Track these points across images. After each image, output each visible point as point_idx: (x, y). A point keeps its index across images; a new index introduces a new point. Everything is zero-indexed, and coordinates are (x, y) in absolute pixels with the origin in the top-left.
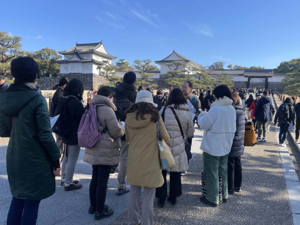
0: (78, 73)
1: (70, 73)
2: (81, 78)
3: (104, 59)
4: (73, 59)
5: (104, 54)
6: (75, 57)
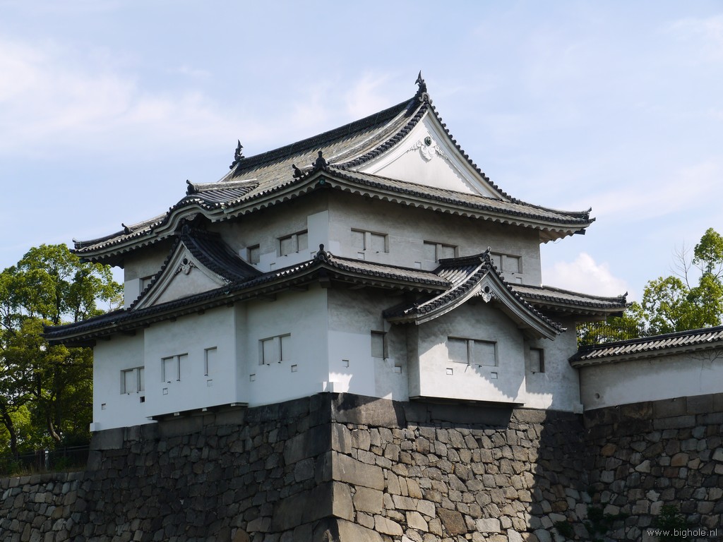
1: (154, 418)
2: (239, 450)
3: (451, 242)
4: (174, 283)
5: (453, 197)
6: (185, 261)
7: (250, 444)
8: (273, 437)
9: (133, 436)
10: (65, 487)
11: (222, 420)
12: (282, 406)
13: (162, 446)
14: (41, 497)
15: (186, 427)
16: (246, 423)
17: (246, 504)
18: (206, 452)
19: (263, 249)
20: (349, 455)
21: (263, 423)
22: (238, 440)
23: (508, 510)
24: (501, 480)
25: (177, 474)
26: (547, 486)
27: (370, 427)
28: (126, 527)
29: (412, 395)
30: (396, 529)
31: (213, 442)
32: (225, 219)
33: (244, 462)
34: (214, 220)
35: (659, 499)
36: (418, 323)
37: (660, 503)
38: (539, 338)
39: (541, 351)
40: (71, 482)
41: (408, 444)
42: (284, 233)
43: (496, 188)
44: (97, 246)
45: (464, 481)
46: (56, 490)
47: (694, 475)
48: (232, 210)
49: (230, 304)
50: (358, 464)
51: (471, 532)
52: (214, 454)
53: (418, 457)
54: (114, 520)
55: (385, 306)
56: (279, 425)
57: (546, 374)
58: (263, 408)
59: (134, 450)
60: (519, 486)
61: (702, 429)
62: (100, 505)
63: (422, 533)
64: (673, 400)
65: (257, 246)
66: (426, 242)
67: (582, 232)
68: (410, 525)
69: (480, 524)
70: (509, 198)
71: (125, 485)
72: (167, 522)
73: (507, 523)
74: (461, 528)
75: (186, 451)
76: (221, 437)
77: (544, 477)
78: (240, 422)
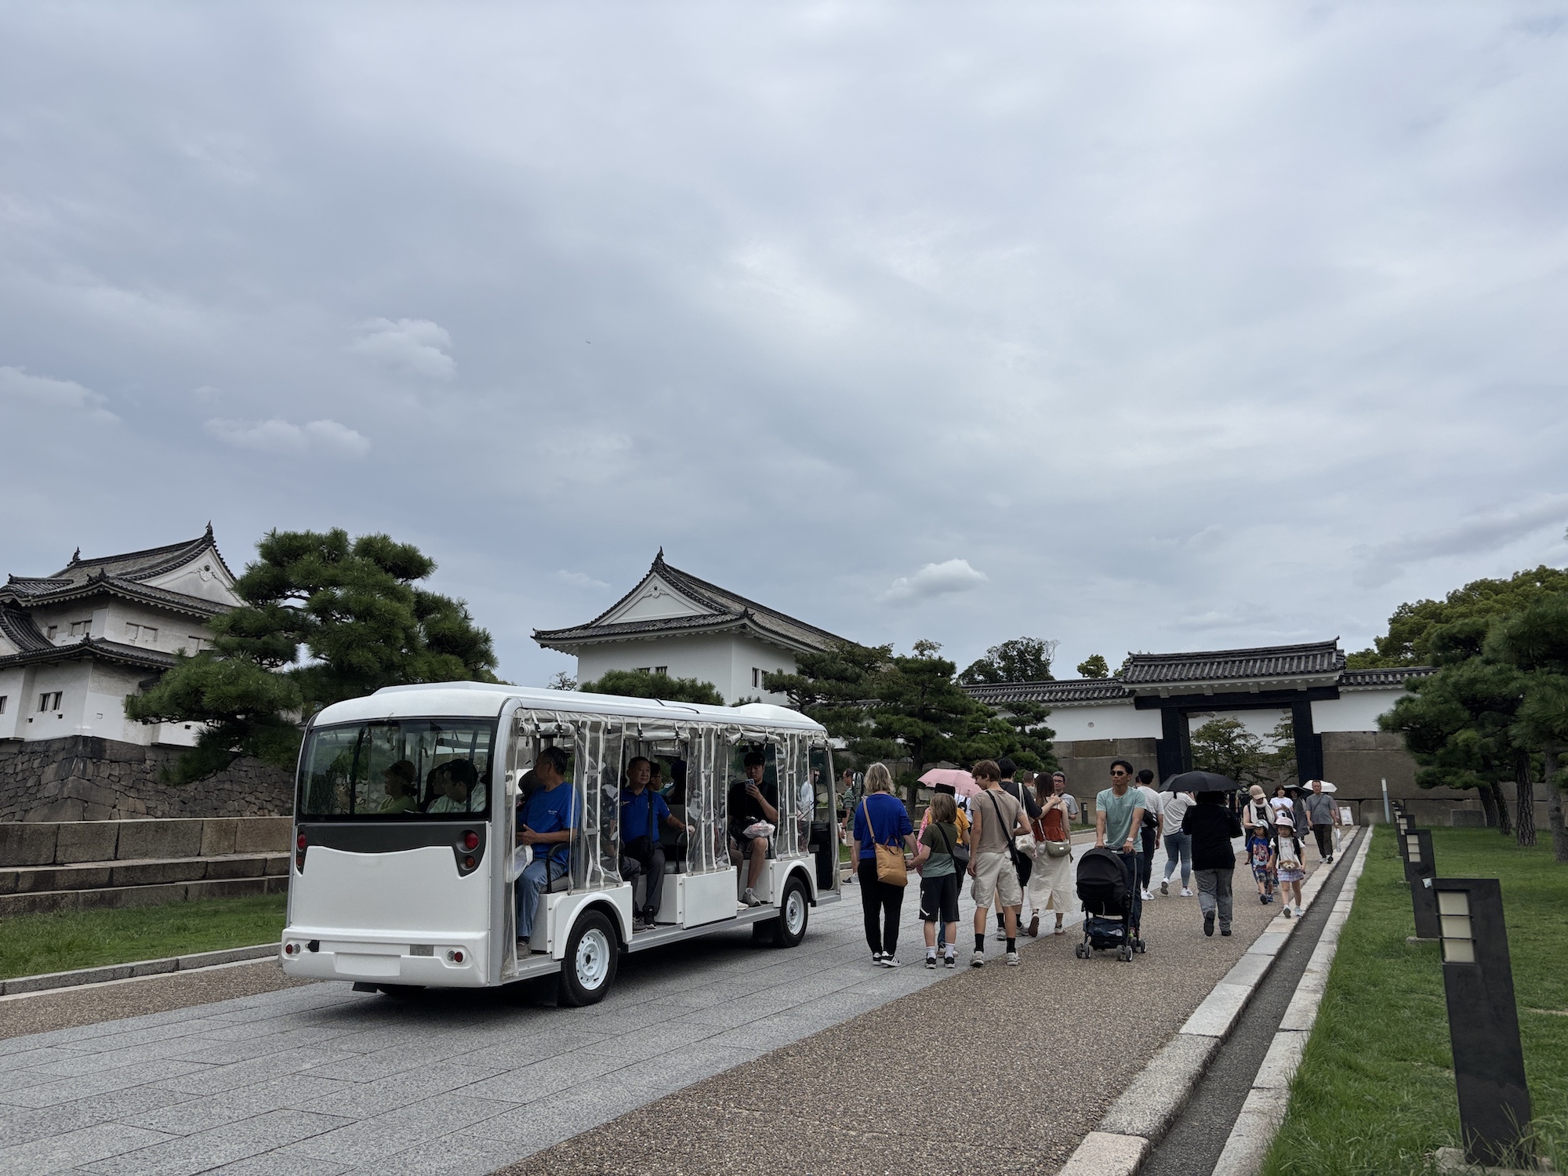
7: (19, 767)
12: (47, 741)
19: (59, 630)
20: (89, 780)
21: (32, 753)
22: (12, 764)
24: (216, 803)
27: (112, 762)
29: (153, 742)
32: (33, 605)
33: (12, 781)
34: (23, 605)
42: (75, 621)
45: (185, 803)
48: (37, 600)
49: (22, 666)
50: (94, 787)
53: (150, 784)
55: (142, 679)
56: (42, 756)
58: (33, 743)
60: (231, 809)
66: (190, 637)
77: (255, 804)
78: (16, 752)
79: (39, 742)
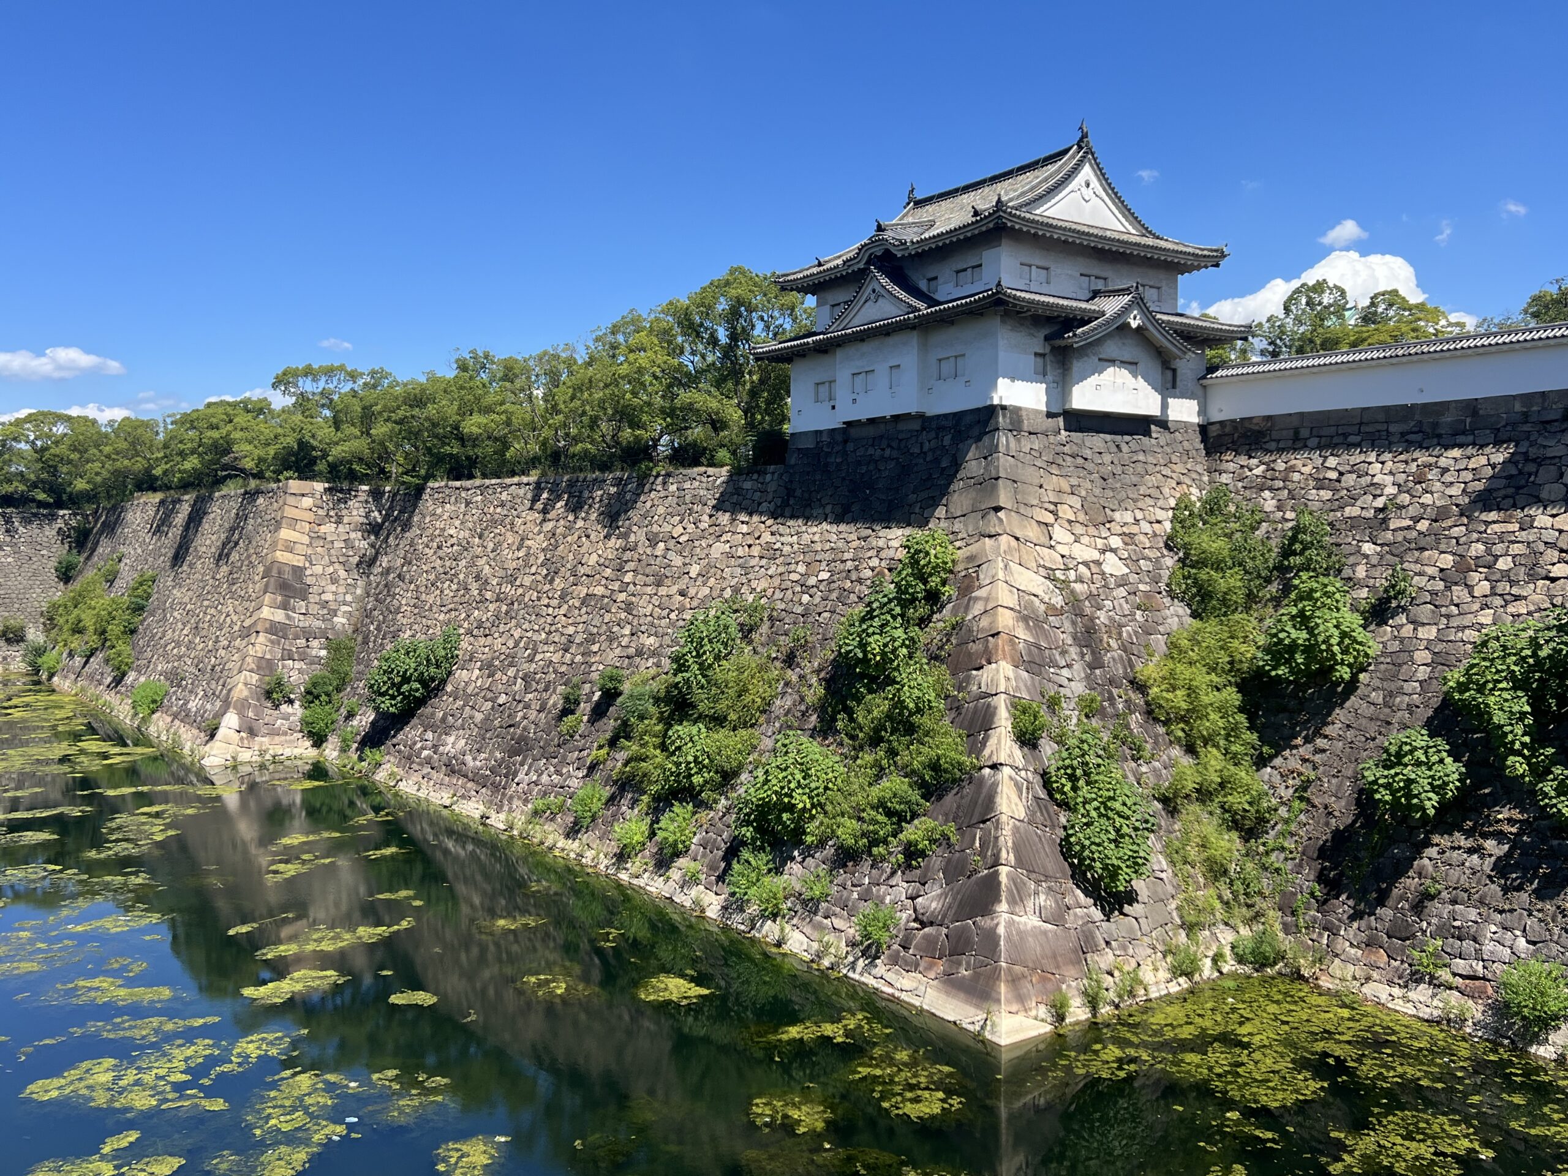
0: (896, 418)
1: (844, 423)
2: (917, 450)
3: (1103, 274)
4: (863, 310)
5: (1108, 234)
6: (874, 291)
7: (926, 446)
8: (947, 441)
9: (825, 438)
10: (768, 477)
11: (901, 426)
12: (955, 414)
13: (850, 446)
14: (747, 485)
15: (871, 431)
16: (923, 429)
17: (924, 495)
18: (888, 452)
19: (941, 280)
20: (1013, 457)
21: (938, 429)
22: (917, 442)
23: (1140, 504)
24: (1135, 479)
25: (864, 469)
26: (1174, 485)
27: (1030, 433)
28: (820, 511)
29: (1067, 407)
30: (1050, 518)
31: (894, 444)
32: (910, 254)
33: (921, 461)
34: (899, 255)
35: (1273, 498)
36: (1075, 346)
37: (1274, 501)
38: (1175, 359)
39: (1174, 371)
40: (773, 473)
41: (1060, 449)
42: (960, 266)
43: (1143, 226)
44: (795, 276)
45: (1105, 480)
46: (761, 480)
47: (1307, 479)
49: (914, 327)
50: (1020, 464)
51: (1109, 522)
52: (895, 454)
53: (1068, 459)
54: (810, 505)
55: (1046, 331)
56: (952, 431)
57: (1177, 390)
58: (938, 416)
59: (826, 449)
60: (1150, 485)
61: (1317, 440)
62: (798, 493)
63: (1070, 522)
64: (1290, 415)
65: (936, 278)
66: (1081, 274)
67: (1217, 265)
68: (1060, 514)
69: (1117, 515)
70: (1154, 235)
71: (818, 477)
72: (855, 508)
73: (1139, 515)
74: (1101, 519)
75: (871, 451)
76: (901, 440)
78: (918, 428)
79: (945, 416)
